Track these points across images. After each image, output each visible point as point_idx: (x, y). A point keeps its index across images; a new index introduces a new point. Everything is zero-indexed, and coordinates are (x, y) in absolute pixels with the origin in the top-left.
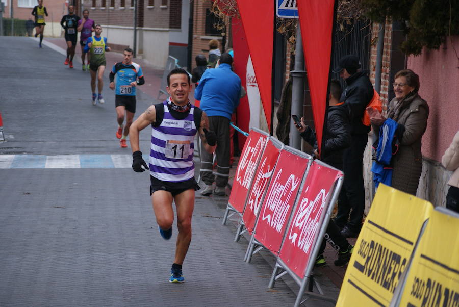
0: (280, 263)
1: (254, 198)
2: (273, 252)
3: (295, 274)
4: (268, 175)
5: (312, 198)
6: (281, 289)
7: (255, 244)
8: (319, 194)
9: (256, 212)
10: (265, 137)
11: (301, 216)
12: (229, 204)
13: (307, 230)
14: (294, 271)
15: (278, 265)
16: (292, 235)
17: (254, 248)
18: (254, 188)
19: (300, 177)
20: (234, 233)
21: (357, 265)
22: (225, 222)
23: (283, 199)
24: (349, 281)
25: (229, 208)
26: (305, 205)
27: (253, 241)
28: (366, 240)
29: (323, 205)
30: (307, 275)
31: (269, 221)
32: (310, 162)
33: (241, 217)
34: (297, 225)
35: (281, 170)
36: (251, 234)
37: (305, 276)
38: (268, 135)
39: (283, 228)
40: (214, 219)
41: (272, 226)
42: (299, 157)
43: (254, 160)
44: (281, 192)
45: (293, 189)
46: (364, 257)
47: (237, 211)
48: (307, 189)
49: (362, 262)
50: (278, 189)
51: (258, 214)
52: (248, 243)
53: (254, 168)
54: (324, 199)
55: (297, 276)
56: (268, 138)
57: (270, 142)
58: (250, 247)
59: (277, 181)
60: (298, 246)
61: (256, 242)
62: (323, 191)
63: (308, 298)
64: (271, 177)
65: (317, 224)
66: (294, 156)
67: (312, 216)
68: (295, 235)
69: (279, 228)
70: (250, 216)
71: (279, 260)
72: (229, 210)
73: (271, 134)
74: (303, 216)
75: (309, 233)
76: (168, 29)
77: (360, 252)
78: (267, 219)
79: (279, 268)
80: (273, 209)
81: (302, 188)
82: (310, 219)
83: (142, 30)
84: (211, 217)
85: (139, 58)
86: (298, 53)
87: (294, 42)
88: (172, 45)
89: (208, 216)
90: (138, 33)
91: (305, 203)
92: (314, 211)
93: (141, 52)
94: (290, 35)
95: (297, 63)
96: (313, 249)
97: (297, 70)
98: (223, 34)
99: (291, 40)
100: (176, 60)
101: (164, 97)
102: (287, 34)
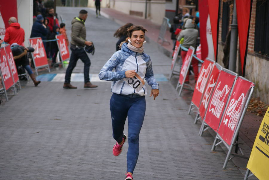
0: (218, 137)
1: (205, 98)
2: (214, 130)
3: (226, 143)
4: (213, 85)
5: (237, 99)
6: (219, 151)
7: (205, 125)
8: (241, 96)
9: (206, 107)
10: (212, 63)
11: (230, 109)
12: (192, 102)
13: (233, 117)
14: (225, 141)
15: (217, 137)
16: (225, 120)
17: (205, 128)
18: (206, 93)
19: (230, 86)
20: (194, 118)
21: (261, 138)
22: (190, 113)
23: (221, 99)
24: (256, 147)
25: (192, 104)
26: (233, 103)
27: (204, 124)
28: (266, 123)
29: (242, 103)
30: (232, 143)
31: (213, 112)
32: (236, 78)
33: (198, 110)
34: (228, 114)
35: (220, 82)
36: (203, 120)
37: (231, 144)
38: (214, 62)
39: (220, 116)
40: (184, 111)
41: (214, 115)
42: (230, 75)
43: (206, 77)
44: (220, 95)
45: (226, 94)
46: (265, 133)
47: (196, 106)
48: (234, 94)
49: (264, 136)
50: (218, 94)
51: (207, 108)
52: (201, 124)
53: (206, 81)
54: (243, 99)
55: (227, 144)
56: (214, 64)
57: (215, 66)
58: (202, 127)
59: (218, 89)
60: (228, 126)
61: (205, 124)
62: (243, 94)
63: (233, 156)
64: (214, 87)
65: (239, 114)
66: (227, 74)
67: (237, 109)
68: (227, 120)
69: (218, 116)
70: (203, 109)
71: (218, 134)
72: (192, 106)
73: (216, 61)
74: (231, 109)
75: (234, 119)
76: (164, 2)
77: (263, 130)
78: (211, 111)
79: (217, 139)
80: (215, 105)
81: (231, 92)
82: (235, 110)
83: (150, 3)
84: (182, 110)
85: (148, 18)
86: (234, 14)
87: (232, 7)
88: (167, 11)
89: (180, 109)
90: (148, 4)
91: (233, 101)
92: (237, 106)
93: (150, 15)
94: (231, 4)
95: (234, 20)
96: (236, 128)
97: (234, 24)
98: (192, 4)
99: (231, 6)
100: (168, 20)
101: (161, 41)
102: (229, 3)
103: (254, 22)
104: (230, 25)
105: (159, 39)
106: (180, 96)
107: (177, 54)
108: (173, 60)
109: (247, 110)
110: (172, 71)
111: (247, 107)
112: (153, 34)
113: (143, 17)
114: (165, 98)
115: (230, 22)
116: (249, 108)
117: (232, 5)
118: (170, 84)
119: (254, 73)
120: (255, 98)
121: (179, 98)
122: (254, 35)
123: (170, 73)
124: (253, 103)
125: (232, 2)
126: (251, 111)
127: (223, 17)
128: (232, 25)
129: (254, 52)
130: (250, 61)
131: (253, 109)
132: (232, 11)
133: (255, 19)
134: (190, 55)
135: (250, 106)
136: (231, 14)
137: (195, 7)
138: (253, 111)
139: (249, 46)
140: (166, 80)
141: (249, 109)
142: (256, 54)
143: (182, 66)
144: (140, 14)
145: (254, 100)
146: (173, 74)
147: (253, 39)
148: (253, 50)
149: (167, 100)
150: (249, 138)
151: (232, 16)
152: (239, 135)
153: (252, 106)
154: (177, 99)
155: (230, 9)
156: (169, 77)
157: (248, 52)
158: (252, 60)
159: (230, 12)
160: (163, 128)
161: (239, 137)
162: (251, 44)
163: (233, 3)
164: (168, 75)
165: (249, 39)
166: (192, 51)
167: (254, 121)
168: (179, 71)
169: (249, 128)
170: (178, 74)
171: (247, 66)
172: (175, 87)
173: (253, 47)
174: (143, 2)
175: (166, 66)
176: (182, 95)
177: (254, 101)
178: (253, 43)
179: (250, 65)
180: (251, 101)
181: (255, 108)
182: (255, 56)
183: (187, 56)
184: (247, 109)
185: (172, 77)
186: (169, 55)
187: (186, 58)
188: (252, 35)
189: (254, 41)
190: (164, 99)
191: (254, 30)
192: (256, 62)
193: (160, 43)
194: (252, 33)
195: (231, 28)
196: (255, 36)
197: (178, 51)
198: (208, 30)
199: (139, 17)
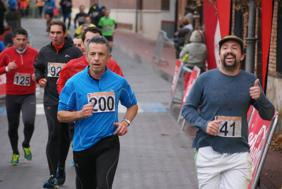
5: (256, 133)
8: (262, 129)
13: (253, 156)
26: (251, 137)
29: (264, 137)
48: (253, 126)
54: (265, 133)
62: (264, 127)
65: (260, 152)
67: (257, 145)
75: (254, 159)
76: (160, 11)
82: (255, 147)
83: (141, 13)
84: (186, 147)
85: (139, 32)
86: (250, 24)
87: (247, 17)
88: (164, 23)
89: (184, 147)
90: (139, 15)
91: (251, 136)
92: (257, 142)
93: (141, 28)
94: (245, 12)
95: (250, 32)
96: (257, 171)
97: (249, 37)
98: (195, 12)
99: (245, 15)
100: (165, 33)
101: (157, 60)
102: (242, 11)
103: (276, 35)
104: (245, 38)
105: (154, 58)
106: (183, 130)
107: (178, 76)
108: (172, 84)
109: (270, 147)
110: (172, 98)
111: (270, 143)
112: (147, 52)
113: (133, 31)
114: (164, 133)
115: (245, 35)
116: (272, 144)
117: (247, 13)
118: (170, 115)
119: (276, 100)
120: (279, 132)
121: (182, 133)
122: (275, 51)
123: (170, 102)
124: (277, 138)
125: (247, 9)
126: (275, 148)
127: (235, 28)
128: (247, 38)
129: (276, 73)
130: (272, 84)
131: (277, 146)
132: (246, 21)
133: (276, 31)
134: (195, 77)
135: (274, 141)
136: (245, 25)
137: (198, 16)
138: (276, 148)
139: (270, 65)
140: (164, 110)
141: (272, 146)
142: (278, 75)
143: (184, 92)
144: (129, 26)
145: (279, 134)
146: (174, 103)
147: (274, 56)
148: (275, 70)
149: (167, 135)
150: (273, 183)
151: (247, 27)
152: (261, 180)
153: (276, 142)
154: (179, 134)
155: (245, 18)
156: (169, 107)
157: (269, 72)
158: (273, 84)
159: (245, 22)
160: (162, 171)
161: (261, 182)
162: (272, 63)
163: (248, 11)
164: (166, 104)
165: (270, 57)
166: (196, 72)
167: (279, 160)
168: (180, 98)
169: (273, 170)
170: (180, 102)
171: (268, 90)
172: (177, 119)
173: (275, 66)
174: (132, 12)
175: (164, 92)
176: (185, 128)
177: (278, 136)
178: (275, 62)
179: (271, 90)
180: (274, 135)
181: (279, 144)
182: (278, 78)
183: (191, 78)
184: (270, 145)
185: (171, 106)
186: (167, 78)
187: (190, 82)
188: (273, 52)
189: (275, 58)
190: (163, 135)
191: (275, 45)
192: (279, 85)
193: (156, 63)
194: (273, 48)
195: (246, 43)
196: (277, 53)
197: (179, 72)
198: (217, 46)
199: (127, 31)
